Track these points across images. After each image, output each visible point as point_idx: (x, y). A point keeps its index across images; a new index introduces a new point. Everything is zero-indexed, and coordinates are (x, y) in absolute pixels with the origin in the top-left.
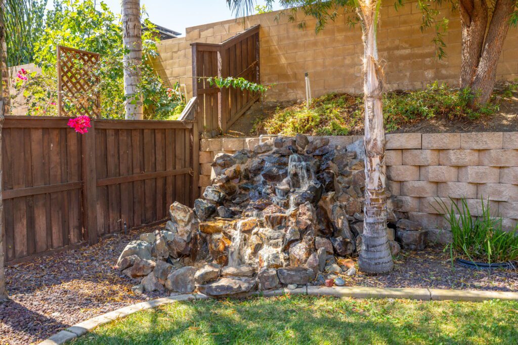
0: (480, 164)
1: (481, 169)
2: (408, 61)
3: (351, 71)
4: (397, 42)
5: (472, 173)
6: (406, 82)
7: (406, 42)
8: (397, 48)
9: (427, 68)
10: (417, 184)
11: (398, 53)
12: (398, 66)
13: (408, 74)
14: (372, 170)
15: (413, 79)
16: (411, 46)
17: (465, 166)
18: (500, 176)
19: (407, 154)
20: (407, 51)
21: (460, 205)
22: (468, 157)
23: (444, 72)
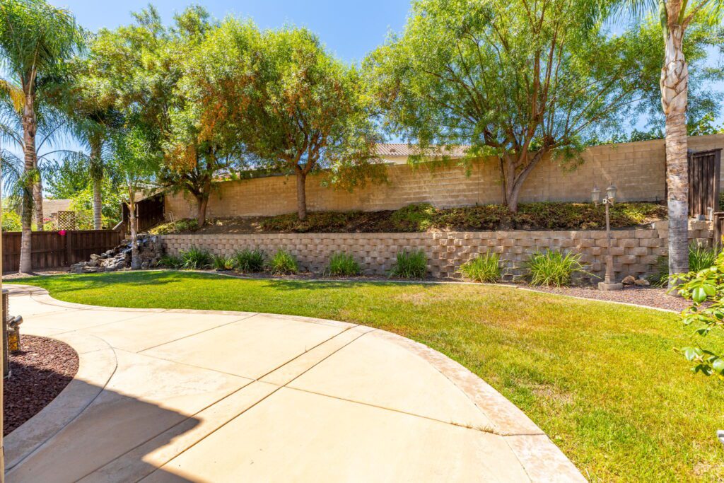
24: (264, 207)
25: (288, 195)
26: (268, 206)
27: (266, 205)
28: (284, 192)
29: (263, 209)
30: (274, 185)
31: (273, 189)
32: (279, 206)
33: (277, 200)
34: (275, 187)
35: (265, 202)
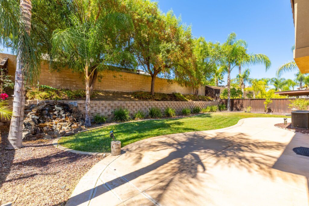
0: (96, 106)
1: (96, 107)
2: (69, 82)
3: (51, 81)
4: (66, 77)
5: (95, 108)
6: (68, 87)
7: (68, 77)
8: (66, 78)
9: (74, 84)
10: (84, 111)
11: (66, 79)
12: (66, 83)
13: (69, 85)
14: (88, 108)
15: (70, 86)
16: (70, 78)
17: (93, 107)
18: (99, 109)
19: (81, 105)
20: (69, 79)
21: (92, 114)
22: (94, 105)
23: (78, 86)
24: (120, 86)
25: (133, 83)
26: (122, 87)
27: (121, 86)
28: (130, 81)
29: (119, 88)
30: (125, 77)
31: (125, 78)
32: (128, 87)
33: (127, 84)
34: (126, 77)
35: (120, 84)
